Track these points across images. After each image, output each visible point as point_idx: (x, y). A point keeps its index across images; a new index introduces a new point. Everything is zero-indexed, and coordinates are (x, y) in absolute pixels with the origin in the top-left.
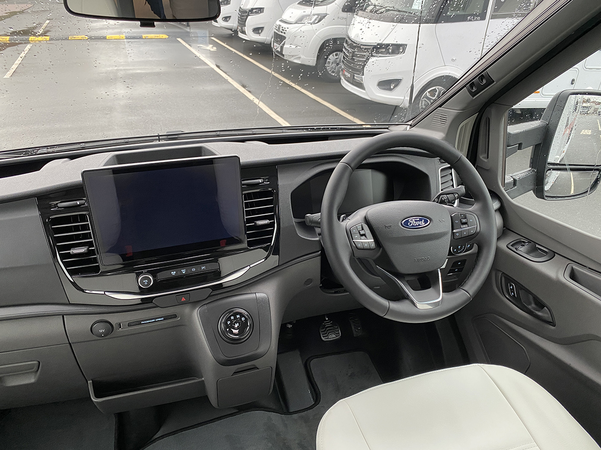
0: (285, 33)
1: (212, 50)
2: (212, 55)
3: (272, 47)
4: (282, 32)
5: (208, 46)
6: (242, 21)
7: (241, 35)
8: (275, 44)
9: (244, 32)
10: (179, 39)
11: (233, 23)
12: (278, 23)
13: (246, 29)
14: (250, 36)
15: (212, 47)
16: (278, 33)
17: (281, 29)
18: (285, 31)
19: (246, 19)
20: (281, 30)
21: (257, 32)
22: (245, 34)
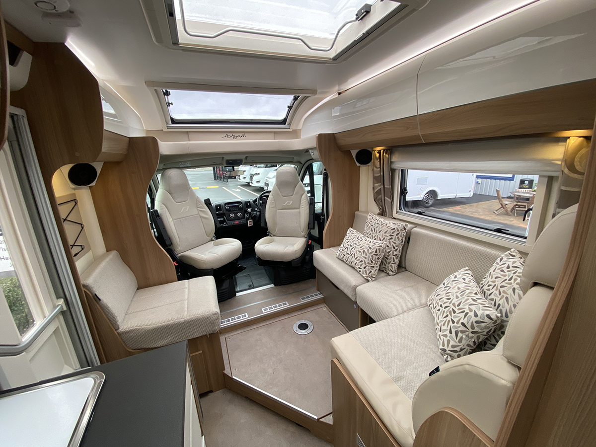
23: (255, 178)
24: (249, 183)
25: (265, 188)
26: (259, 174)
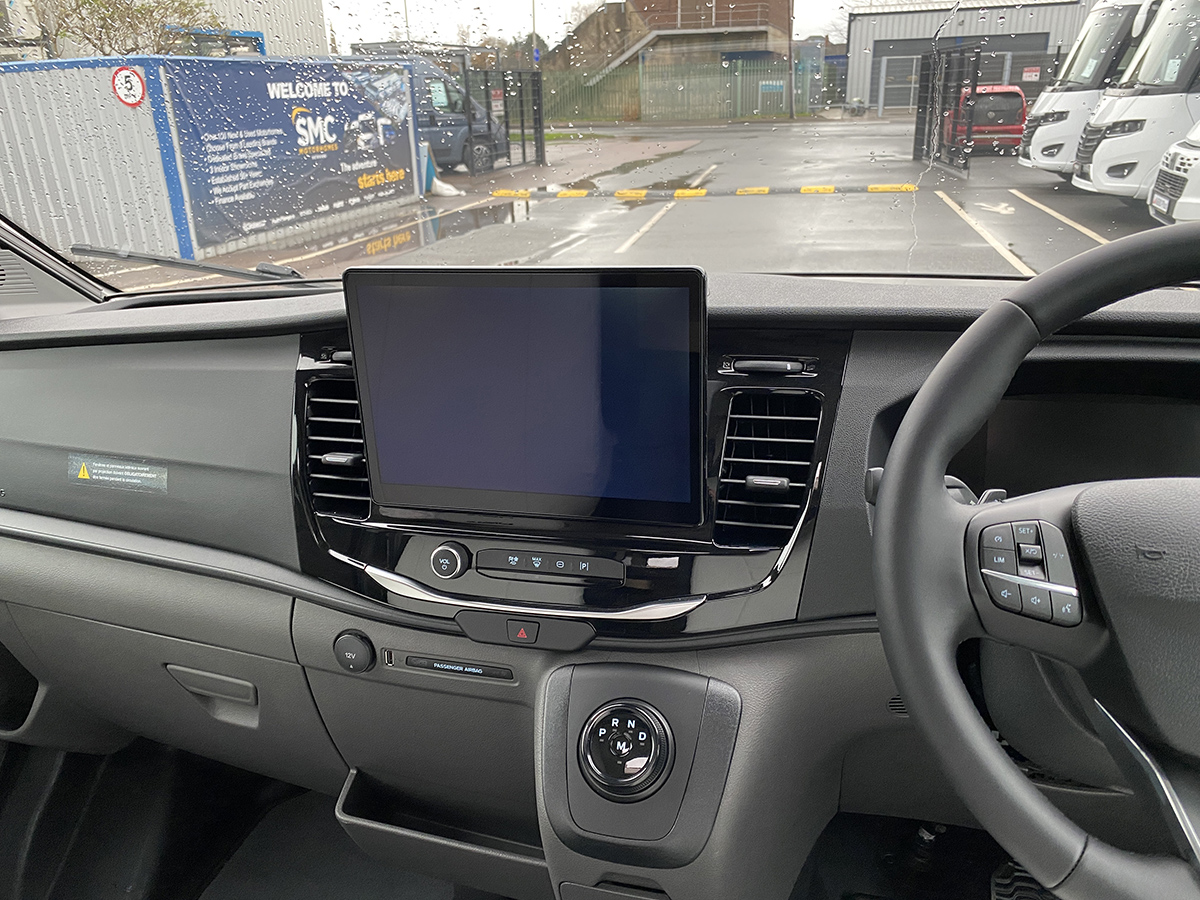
0: (1186, 171)
1: (1004, 212)
2: (1004, 223)
3: (1148, 202)
4: (1178, 169)
5: (997, 205)
6: (1086, 152)
7: (1077, 182)
8: (1156, 196)
9: (1084, 176)
10: (940, 194)
11: (1065, 160)
12: (1174, 149)
13: (1092, 169)
14: (1099, 180)
15: (1006, 208)
16: (1170, 171)
17: (1179, 161)
18: (1186, 167)
19: (1097, 146)
20: (1177, 165)
21: (1120, 174)
22: (1089, 180)
23: (1110, 150)
24: (1068, 176)
25: (1160, 203)
26: (1135, 125)
